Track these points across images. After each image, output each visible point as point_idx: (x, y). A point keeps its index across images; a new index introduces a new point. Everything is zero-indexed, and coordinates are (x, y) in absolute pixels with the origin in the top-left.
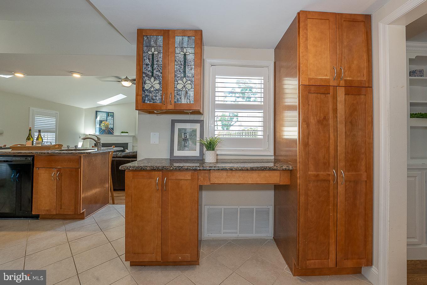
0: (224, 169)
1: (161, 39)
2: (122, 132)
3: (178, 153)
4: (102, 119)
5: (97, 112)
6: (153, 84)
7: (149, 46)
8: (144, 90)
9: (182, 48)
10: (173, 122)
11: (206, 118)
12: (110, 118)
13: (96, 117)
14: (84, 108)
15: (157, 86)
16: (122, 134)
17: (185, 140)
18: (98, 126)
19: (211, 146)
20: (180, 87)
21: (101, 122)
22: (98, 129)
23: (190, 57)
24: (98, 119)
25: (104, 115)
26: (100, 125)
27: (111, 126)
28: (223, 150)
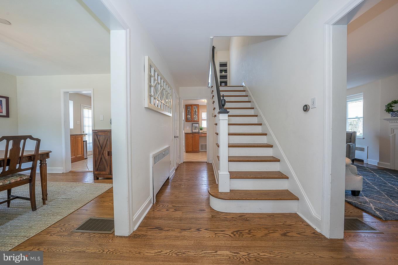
0: (204, 133)
1: (190, 107)
3: (193, 131)
6: (189, 116)
7: (188, 109)
8: (187, 118)
9: (195, 109)
10: (192, 124)
11: (200, 123)
15: (190, 117)
17: (195, 128)
19: (201, 129)
20: (194, 117)
23: (197, 110)
28: (204, 130)
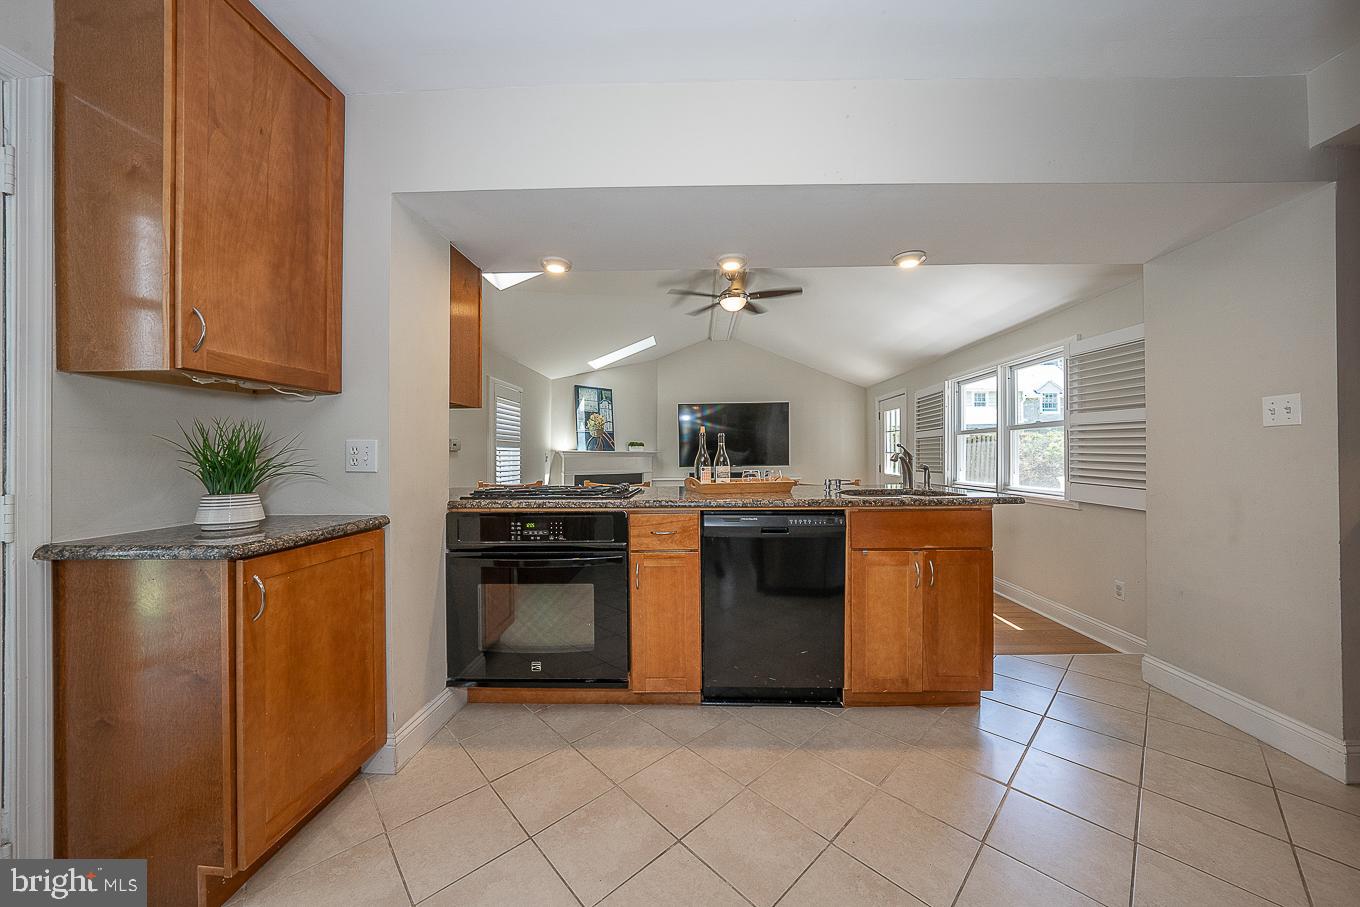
2: (632, 444)
4: (589, 409)
5: (577, 388)
12: (605, 404)
13: (577, 403)
14: (552, 378)
16: (632, 449)
18: (582, 428)
21: (588, 415)
22: (582, 437)
24: (582, 408)
25: (594, 396)
26: (586, 424)
27: (607, 428)
